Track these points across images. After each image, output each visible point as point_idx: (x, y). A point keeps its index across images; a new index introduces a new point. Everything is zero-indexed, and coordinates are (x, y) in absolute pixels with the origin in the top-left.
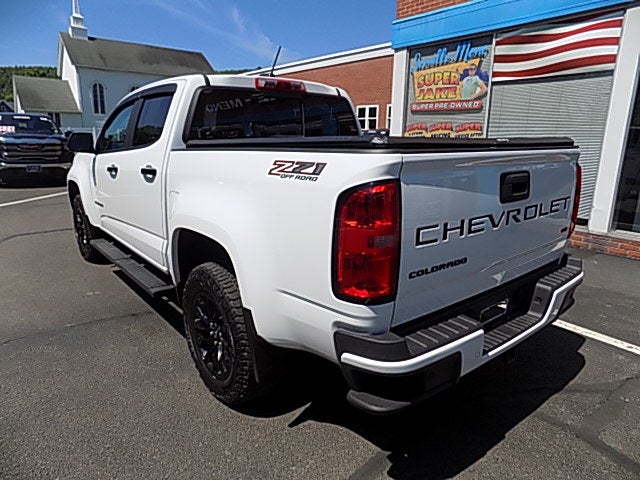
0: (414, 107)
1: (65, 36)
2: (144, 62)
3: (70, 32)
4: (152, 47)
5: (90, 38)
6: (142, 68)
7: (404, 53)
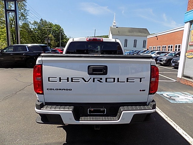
0: (191, 43)
1: (111, 27)
2: (129, 32)
3: (112, 26)
4: (132, 28)
5: (117, 27)
6: (128, 34)
7: (188, 23)
